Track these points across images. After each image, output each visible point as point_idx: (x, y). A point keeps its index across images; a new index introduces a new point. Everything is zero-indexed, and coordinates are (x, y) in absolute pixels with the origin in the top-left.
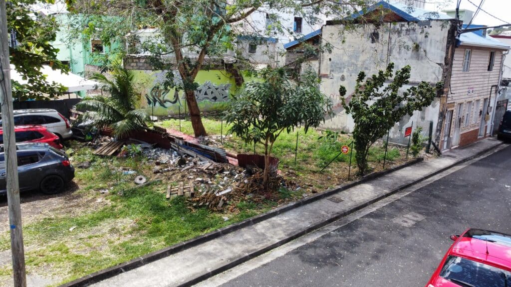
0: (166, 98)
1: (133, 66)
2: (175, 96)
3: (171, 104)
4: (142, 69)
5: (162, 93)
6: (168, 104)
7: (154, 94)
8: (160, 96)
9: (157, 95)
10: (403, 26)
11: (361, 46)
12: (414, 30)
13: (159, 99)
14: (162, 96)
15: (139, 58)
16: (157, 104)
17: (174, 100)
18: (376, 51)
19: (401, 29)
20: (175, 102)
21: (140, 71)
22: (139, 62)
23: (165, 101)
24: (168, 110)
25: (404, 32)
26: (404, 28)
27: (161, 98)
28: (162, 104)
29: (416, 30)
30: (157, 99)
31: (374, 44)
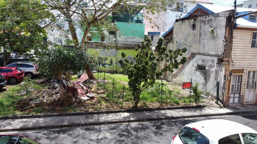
0: (105, 62)
1: (89, 47)
2: (110, 62)
3: (108, 66)
4: (93, 48)
5: (103, 60)
6: (106, 66)
7: (99, 60)
8: (102, 61)
9: (101, 61)
10: (206, 18)
11: (188, 33)
12: (211, 20)
13: (102, 63)
14: (104, 61)
15: (92, 43)
16: (101, 65)
17: (110, 64)
18: (195, 35)
19: (205, 20)
20: (110, 65)
21: (93, 49)
22: (92, 44)
23: (105, 64)
24: (106, 69)
25: (207, 22)
26: (207, 19)
27: (103, 62)
28: (103, 65)
29: (212, 20)
30: (101, 63)
31: (194, 31)
